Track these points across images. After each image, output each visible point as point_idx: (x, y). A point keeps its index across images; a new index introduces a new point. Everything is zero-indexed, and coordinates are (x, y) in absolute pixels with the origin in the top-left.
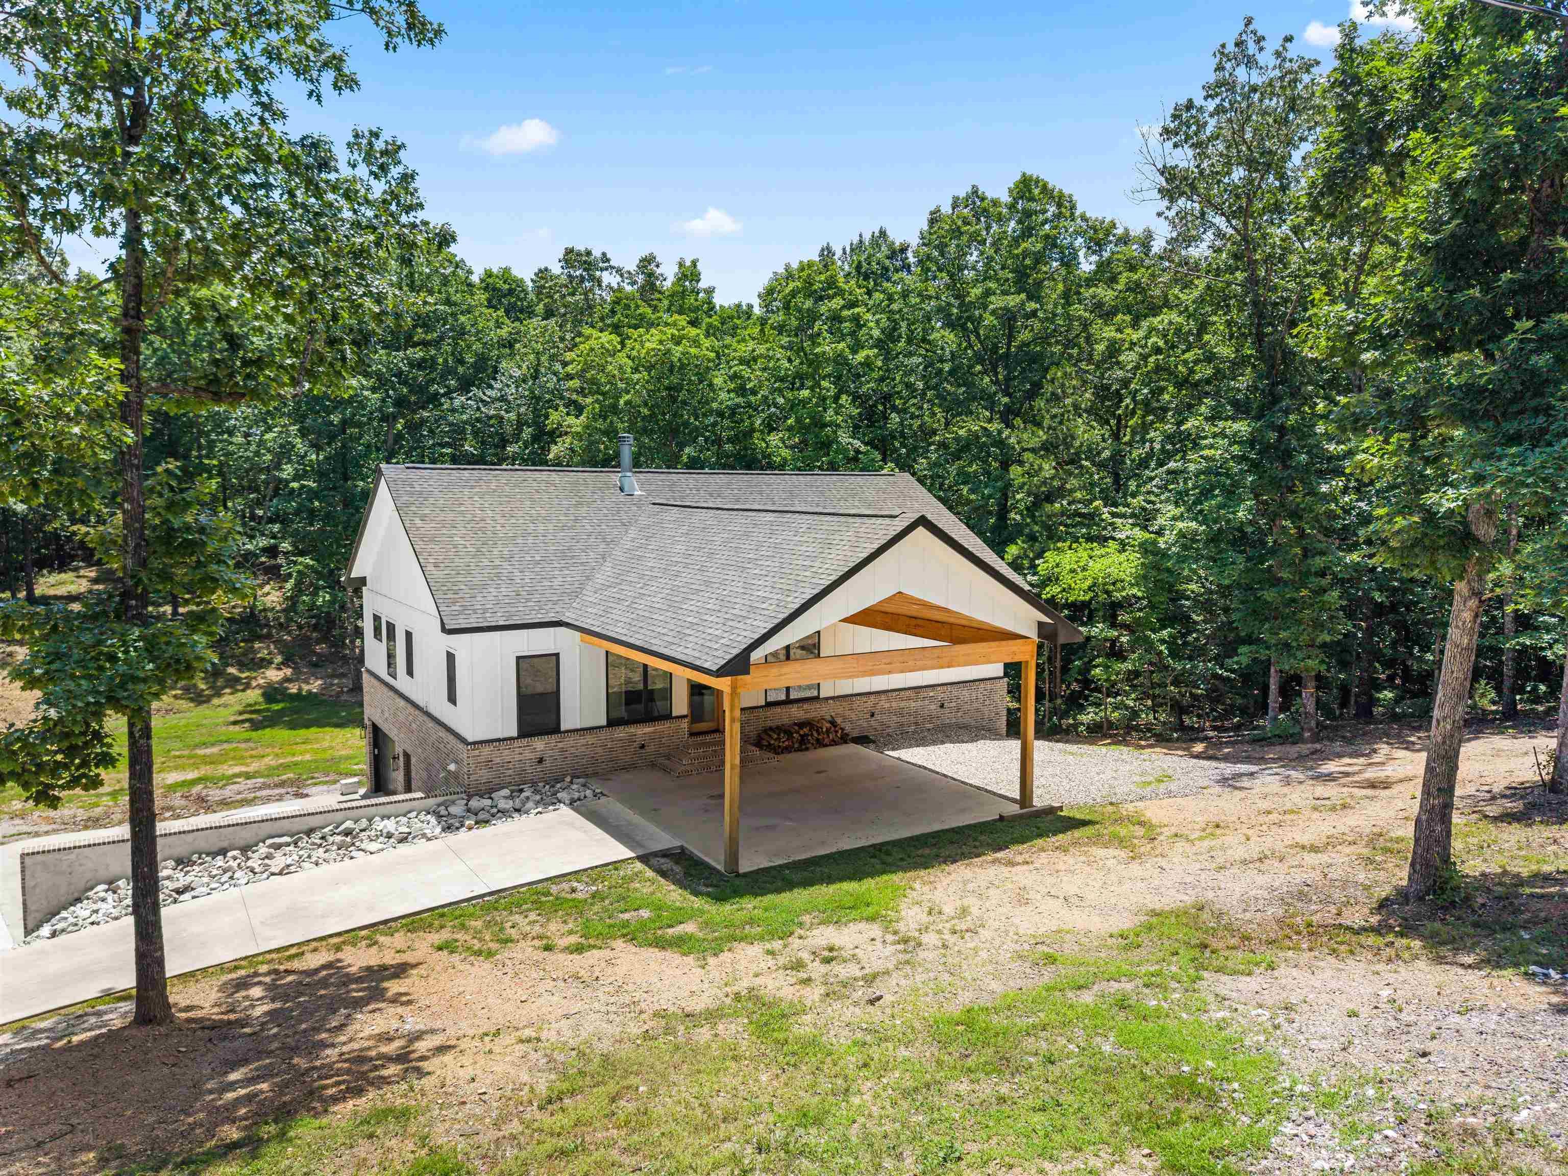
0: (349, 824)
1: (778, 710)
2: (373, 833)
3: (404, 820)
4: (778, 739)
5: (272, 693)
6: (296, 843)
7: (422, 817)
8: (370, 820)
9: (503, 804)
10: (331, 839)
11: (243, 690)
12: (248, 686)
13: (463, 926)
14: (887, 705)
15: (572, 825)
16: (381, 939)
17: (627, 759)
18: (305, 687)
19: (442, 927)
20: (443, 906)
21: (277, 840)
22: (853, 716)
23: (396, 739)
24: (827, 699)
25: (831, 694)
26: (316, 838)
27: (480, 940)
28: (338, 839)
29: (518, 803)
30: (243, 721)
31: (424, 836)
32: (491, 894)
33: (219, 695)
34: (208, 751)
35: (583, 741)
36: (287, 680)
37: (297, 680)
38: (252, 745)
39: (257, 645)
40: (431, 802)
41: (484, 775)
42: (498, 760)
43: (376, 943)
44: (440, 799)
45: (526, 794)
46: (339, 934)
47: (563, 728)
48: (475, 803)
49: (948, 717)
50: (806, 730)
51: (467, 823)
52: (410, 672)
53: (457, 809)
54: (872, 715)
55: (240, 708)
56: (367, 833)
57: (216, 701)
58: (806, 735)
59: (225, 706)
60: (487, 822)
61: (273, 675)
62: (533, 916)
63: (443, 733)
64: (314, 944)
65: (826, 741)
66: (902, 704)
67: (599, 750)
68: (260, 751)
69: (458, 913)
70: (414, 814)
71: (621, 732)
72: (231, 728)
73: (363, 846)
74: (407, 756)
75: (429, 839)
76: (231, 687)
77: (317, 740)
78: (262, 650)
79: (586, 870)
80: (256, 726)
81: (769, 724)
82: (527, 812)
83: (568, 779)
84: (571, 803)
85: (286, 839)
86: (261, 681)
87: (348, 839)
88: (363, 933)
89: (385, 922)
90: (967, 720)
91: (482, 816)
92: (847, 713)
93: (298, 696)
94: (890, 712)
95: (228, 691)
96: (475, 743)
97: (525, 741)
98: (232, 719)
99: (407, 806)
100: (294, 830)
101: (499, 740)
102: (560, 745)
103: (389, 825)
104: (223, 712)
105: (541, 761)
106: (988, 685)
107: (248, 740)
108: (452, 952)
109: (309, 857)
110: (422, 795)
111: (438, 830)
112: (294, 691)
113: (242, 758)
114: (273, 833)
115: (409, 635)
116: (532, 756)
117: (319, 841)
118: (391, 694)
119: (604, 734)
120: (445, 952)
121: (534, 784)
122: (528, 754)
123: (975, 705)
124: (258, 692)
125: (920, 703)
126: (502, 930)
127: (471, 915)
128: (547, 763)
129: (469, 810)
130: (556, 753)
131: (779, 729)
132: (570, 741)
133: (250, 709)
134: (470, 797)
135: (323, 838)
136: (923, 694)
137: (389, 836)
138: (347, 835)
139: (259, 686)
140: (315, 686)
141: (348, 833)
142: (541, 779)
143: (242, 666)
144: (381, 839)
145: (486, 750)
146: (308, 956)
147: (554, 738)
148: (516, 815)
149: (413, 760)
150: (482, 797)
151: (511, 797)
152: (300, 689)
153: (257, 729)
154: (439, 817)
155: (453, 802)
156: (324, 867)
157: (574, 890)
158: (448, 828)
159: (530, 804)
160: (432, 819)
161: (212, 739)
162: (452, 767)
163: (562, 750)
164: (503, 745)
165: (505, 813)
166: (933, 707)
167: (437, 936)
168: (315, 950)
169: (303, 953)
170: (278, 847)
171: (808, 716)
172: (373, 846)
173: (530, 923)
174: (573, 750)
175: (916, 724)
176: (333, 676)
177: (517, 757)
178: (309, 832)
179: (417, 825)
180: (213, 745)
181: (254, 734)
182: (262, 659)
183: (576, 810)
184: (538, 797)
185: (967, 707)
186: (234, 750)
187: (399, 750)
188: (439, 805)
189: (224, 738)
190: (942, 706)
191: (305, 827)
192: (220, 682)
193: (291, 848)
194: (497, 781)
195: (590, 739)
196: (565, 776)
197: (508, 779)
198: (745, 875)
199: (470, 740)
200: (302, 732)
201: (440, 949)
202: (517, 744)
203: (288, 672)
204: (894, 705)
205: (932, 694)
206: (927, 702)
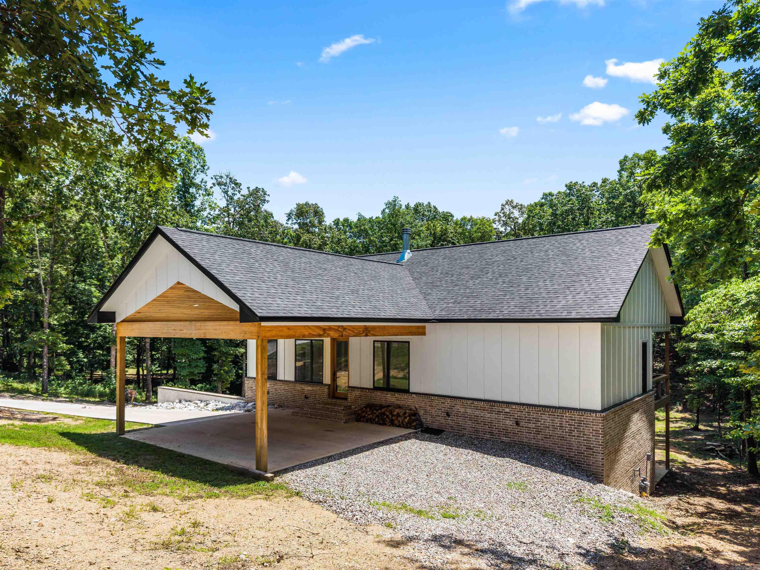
1: (379, 393)
14: (462, 410)
17: (300, 402)
22: (433, 411)
24: (413, 393)
35: (283, 387)
49: (526, 436)
54: (449, 415)
66: (477, 413)
67: (290, 394)
81: (373, 402)
90: (549, 444)
92: (428, 408)
94: (465, 416)
106: (576, 416)
123: (559, 432)
125: (494, 416)
130: (273, 391)
136: (496, 408)
163: (276, 390)
166: (508, 422)
171: (399, 402)
185: (549, 432)
190: (518, 424)
195: (286, 387)
204: (469, 411)
205: (507, 410)
206: (502, 416)
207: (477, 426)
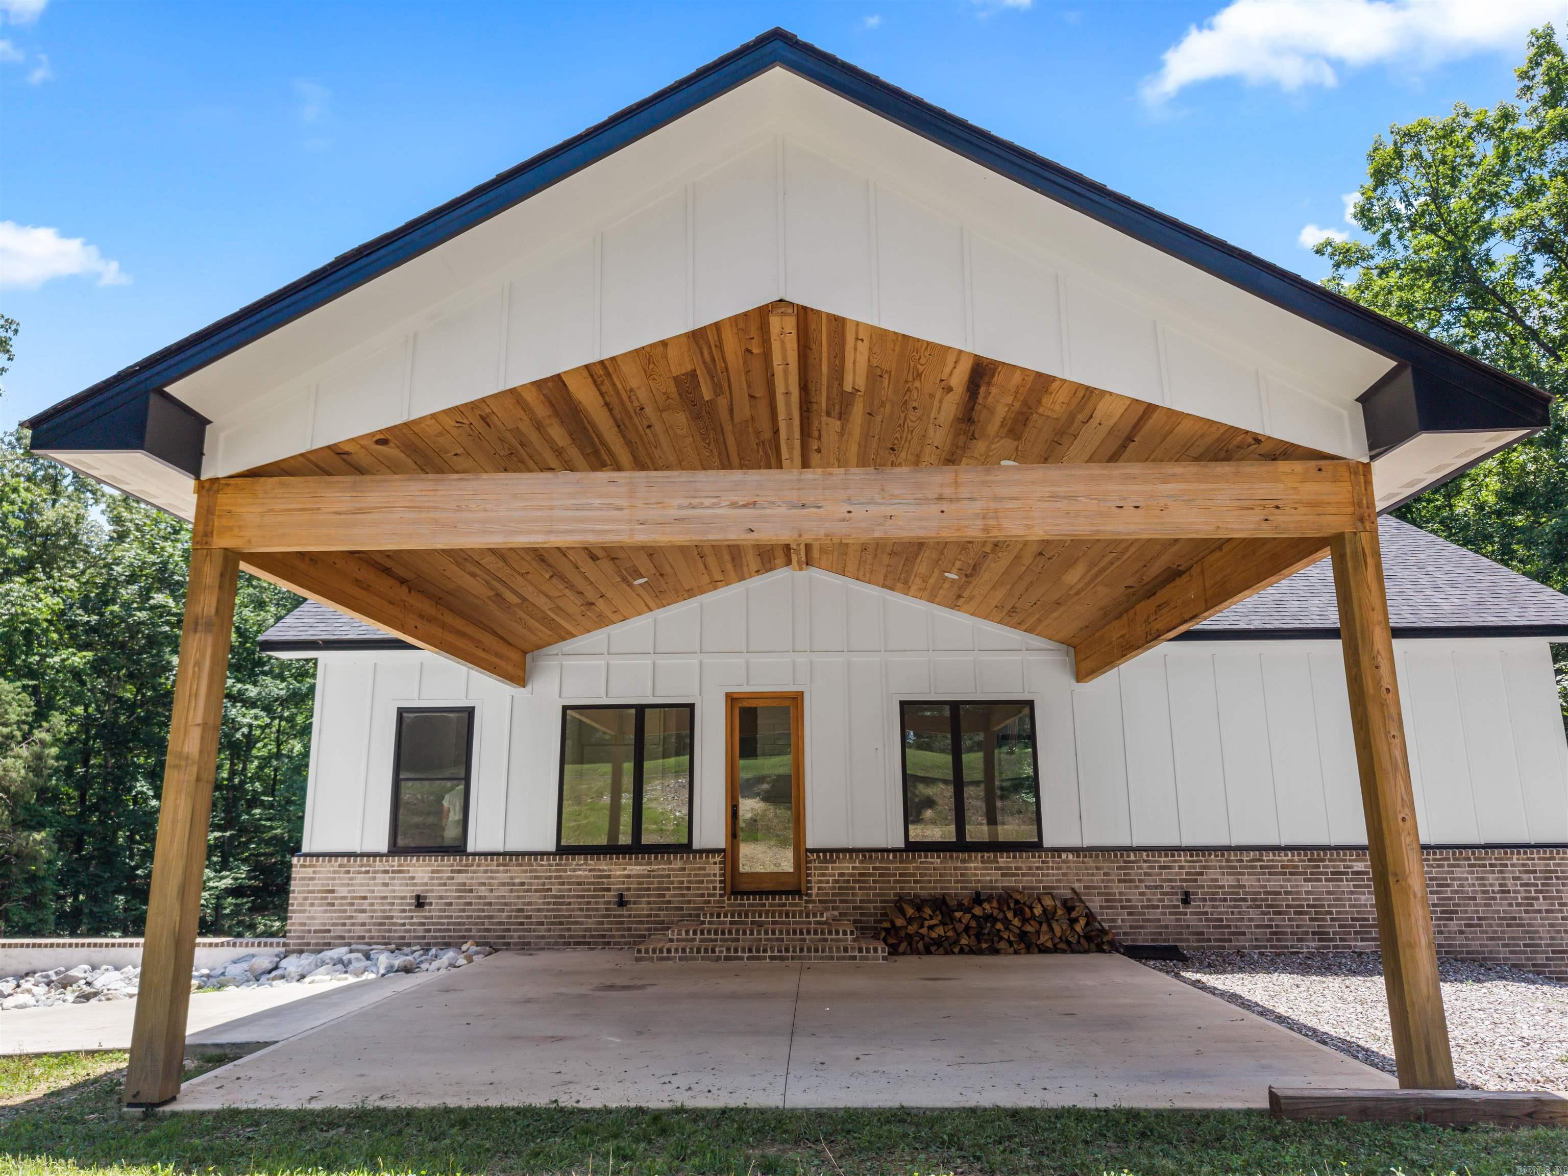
1: (935, 860)
14: (1227, 881)
17: (591, 923)
22: (1134, 896)
25: (1074, 841)
35: (502, 876)
41: (319, 916)
42: (342, 891)
47: (470, 848)
54: (1186, 901)
66: (1275, 883)
67: (535, 898)
71: (581, 869)
81: (915, 889)
83: (467, 946)
84: (388, 973)
92: (1117, 888)
94: (1237, 896)
96: (307, 855)
97: (395, 862)
101: (349, 855)
102: (460, 878)
105: (420, 902)
106: (1537, 861)
116: (406, 892)
119: (543, 867)
121: (401, 946)
122: (399, 888)
123: (1501, 906)
125: (1324, 886)
128: (434, 910)
130: (451, 893)
132: (479, 873)
134: (287, 954)
136: (1328, 865)
142: (419, 940)
147: (447, 864)
155: (252, 958)
163: (464, 889)
164: (355, 865)
171: (1010, 882)
174: (483, 891)
175: (1321, 935)
177: (380, 891)
194: (338, 930)
195: (517, 873)
196: (466, 939)
197: (359, 931)
199: (305, 849)
202: (379, 865)
204: (1249, 881)
205: (1359, 867)
206: (1346, 885)
207: (1278, 921)
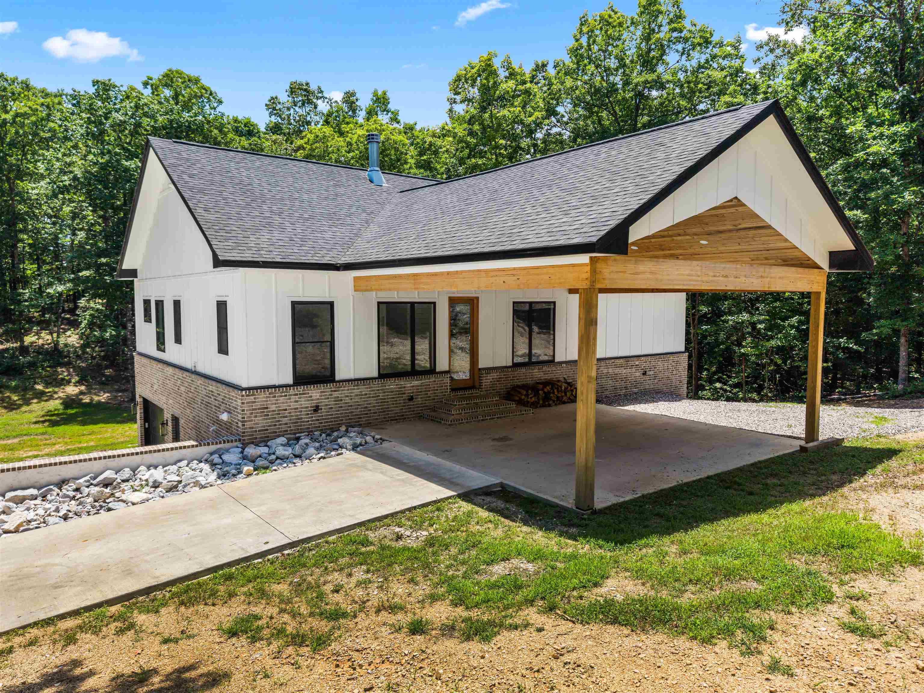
0: (109, 474)
1: (522, 370)
2: (137, 483)
3: (174, 468)
4: (527, 395)
5: (68, 403)
6: (44, 497)
7: (194, 464)
8: (134, 470)
9: (281, 451)
10: (86, 491)
11: (46, 401)
12: (51, 398)
13: (263, 594)
15: (364, 467)
16: (141, 619)
17: (397, 410)
18: (96, 398)
19: (232, 595)
20: (229, 565)
21: (20, 493)
23: (164, 407)
24: (561, 363)
26: (69, 490)
27: (294, 615)
28: (94, 490)
29: (297, 449)
30: (44, 422)
31: (197, 484)
32: (292, 545)
33: (28, 403)
34: (10, 442)
35: (356, 392)
36: (82, 393)
37: (90, 393)
38: (47, 437)
39: (59, 370)
40: (203, 450)
41: (260, 422)
42: (273, 407)
43: (131, 626)
44: (213, 448)
45: (303, 441)
46: (76, 613)
47: (337, 378)
48: (251, 451)
49: (648, 384)
50: (548, 388)
51: (245, 469)
52: (178, 340)
53: (232, 457)
55: (43, 413)
56: (131, 483)
57: (24, 408)
58: (549, 393)
59: (30, 412)
60: (266, 468)
61: (72, 390)
62: (359, 574)
63: (213, 387)
64: (34, 632)
65: (565, 399)
67: (372, 400)
68: (53, 441)
69: (250, 573)
70: (185, 462)
71: (392, 385)
72: (32, 426)
73: (124, 497)
74: (176, 420)
75: (203, 487)
76: (37, 398)
77: (100, 433)
78: (63, 372)
79: (403, 512)
80: (54, 424)
81: (518, 382)
82: (309, 458)
83: (343, 428)
84: (355, 448)
85: (33, 492)
86: (61, 395)
87: (108, 490)
88: (114, 609)
89: (147, 591)
90: (660, 386)
91: (260, 462)
93: (90, 405)
94: (607, 376)
95: (35, 401)
96: (249, 389)
97: (301, 389)
98: (34, 420)
99: (176, 454)
100: (43, 482)
101: (274, 387)
102: (336, 394)
103: (158, 474)
104: (27, 415)
105: (316, 409)
106: (677, 359)
107: (43, 434)
108: (254, 640)
109: (57, 510)
110: (194, 443)
111: (213, 477)
112: (87, 401)
113: (37, 445)
114: (16, 484)
115: (177, 304)
116: (308, 404)
117: (71, 494)
118: (160, 366)
119: (375, 386)
120: (243, 640)
121: (310, 433)
122: (304, 403)
123: (667, 374)
124: (58, 402)
125: (628, 370)
126: (321, 596)
127: (271, 575)
128: (323, 412)
129: (244, 458)
130: (331, 403)
131: (525, 387)
132: (343, 392)
133: (49, 413)
134: (245, 446)
135: (77, 490)
136: (631, 363)
137: (156, 485)
138: (106, 486)
139: (59, 398)
140: (103, 397)
141: (106, 484)
142: (317, 428)
143: (47, 384)
144: (147, 489)
145: (262, 396)
146: (19, 655)
147: (328, 387)
148: (296, 460)
149: (182, 422)
150: (257, 445)
151: (288, 445)
152: (92, 400)
153: (53, 426)
154: (213, 465)
155: (227, 451)
156: (74, 522)
157: (399, 537)
158: (223, 475)
159: (311, 450)
160: (206, 467)
161: (14, 434)
162: (224, 417)
163: (337, 399)
164: (278, 392)
165: (283, 459)
166: (638, 374)
167: (225, 610)
168: (32, 643)
169: (10, 650)
170: (20, 501)
171: (548, 376)
172: (136, 497)
173: (359, 584)
174: (347, 400)
175: (626, 388)
176: (118, 391)
177: (293, 405)
178: (60, 484)
179: (187, 473)
180: (15, 437)
181: (50, 430)
182: (63, 379)
183: (362, 453)
184: (317, 444)
185: (661, 375)
186: (31, 440)
187: (167, 416)
188: (212, 454)
189: (25, 432)
190: (644, 374)
191: (56, 478)
192: (29, 395)
193: (38, 501)
194: (273, 429)
195: (363, 389)
196: (340, 425)
197: (284, 427)
198: (602, 512)
199: (244, 385)
200: (91, 427)
201: (233, 633)
202: (292, 391)
203: (83, 388)
204: (610, 370)
205: (637, 363)
206: (634, 370)
207: (617, 384)
